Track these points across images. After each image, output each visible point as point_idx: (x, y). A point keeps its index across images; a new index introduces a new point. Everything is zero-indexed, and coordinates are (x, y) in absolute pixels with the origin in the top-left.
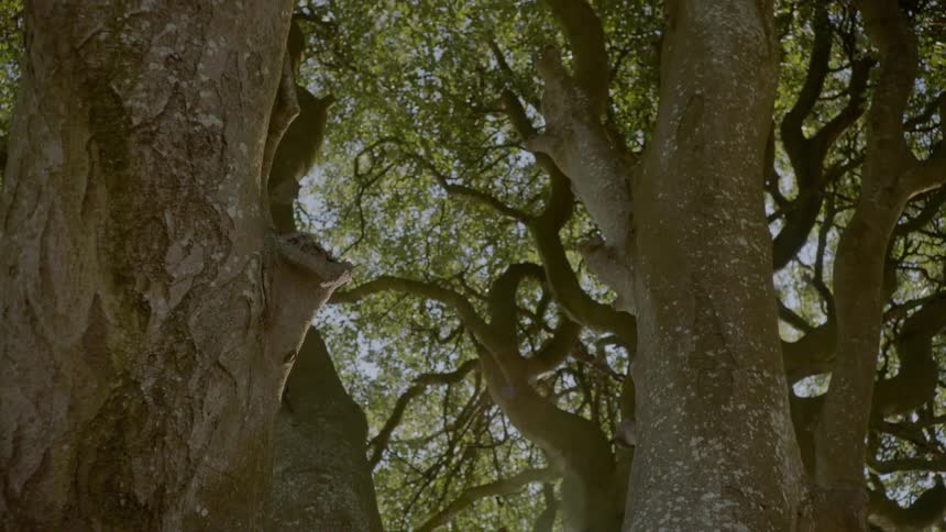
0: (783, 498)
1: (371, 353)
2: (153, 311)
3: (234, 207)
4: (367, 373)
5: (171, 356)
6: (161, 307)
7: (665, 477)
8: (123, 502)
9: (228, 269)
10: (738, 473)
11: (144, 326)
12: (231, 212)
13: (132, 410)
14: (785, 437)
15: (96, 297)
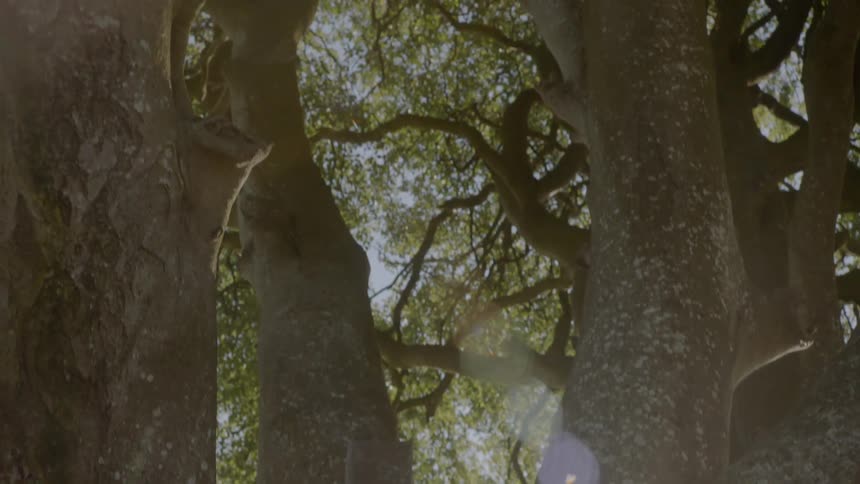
0: (721, 305)
1: (405, 183)
2: (73, 206)
3: (141, 103)
4: (404, 202)
5: (95, 245)
6: (80, 202)
7: (612, 296)
8: (68, 377)
9: (142, 160)
10: (678, 288)
11: (67, 220)
12: (139, 107)
13: (66, 295)
14: (726, 249)
15: (20, 197)
